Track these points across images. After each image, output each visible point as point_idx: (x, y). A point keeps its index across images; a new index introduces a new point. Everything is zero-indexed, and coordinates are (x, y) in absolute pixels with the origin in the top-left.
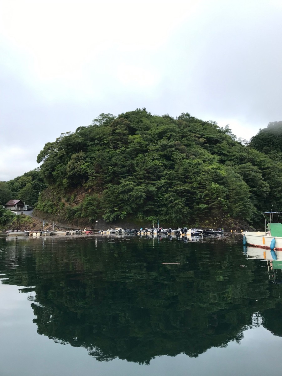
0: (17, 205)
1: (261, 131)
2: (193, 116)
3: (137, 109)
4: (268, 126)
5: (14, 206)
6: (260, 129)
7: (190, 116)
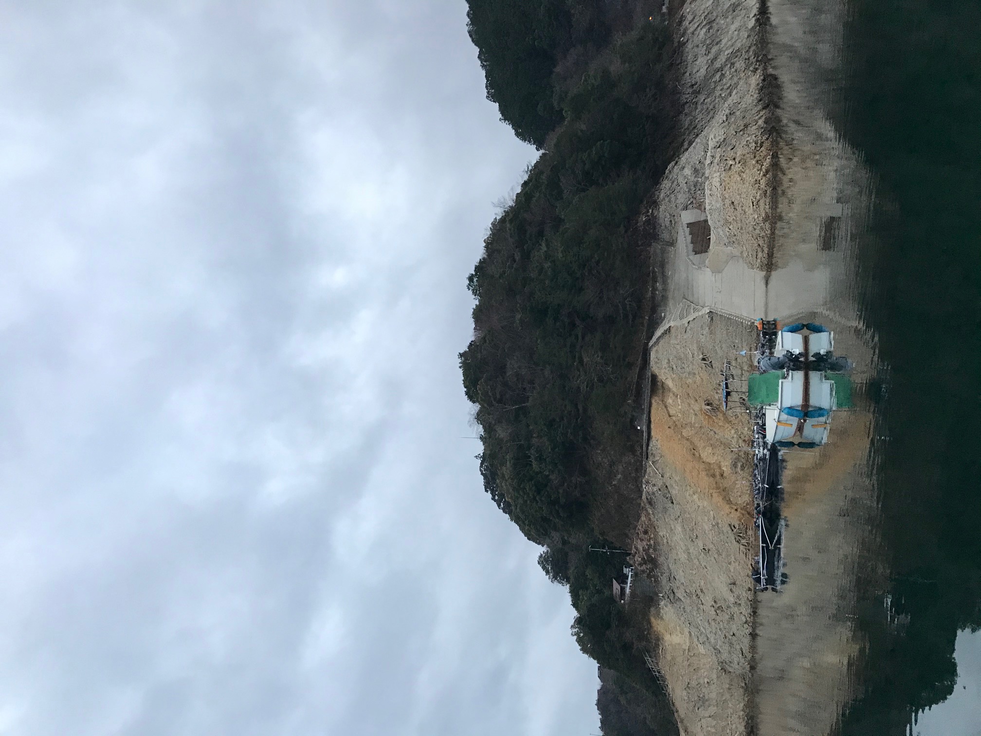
0: (621, 585)
1: (505, 120)
2: (474, 269)
3: (460, 367)
4: (494, 101)
5: (623, 590)
6: (500, 120)
7: (474, 273)
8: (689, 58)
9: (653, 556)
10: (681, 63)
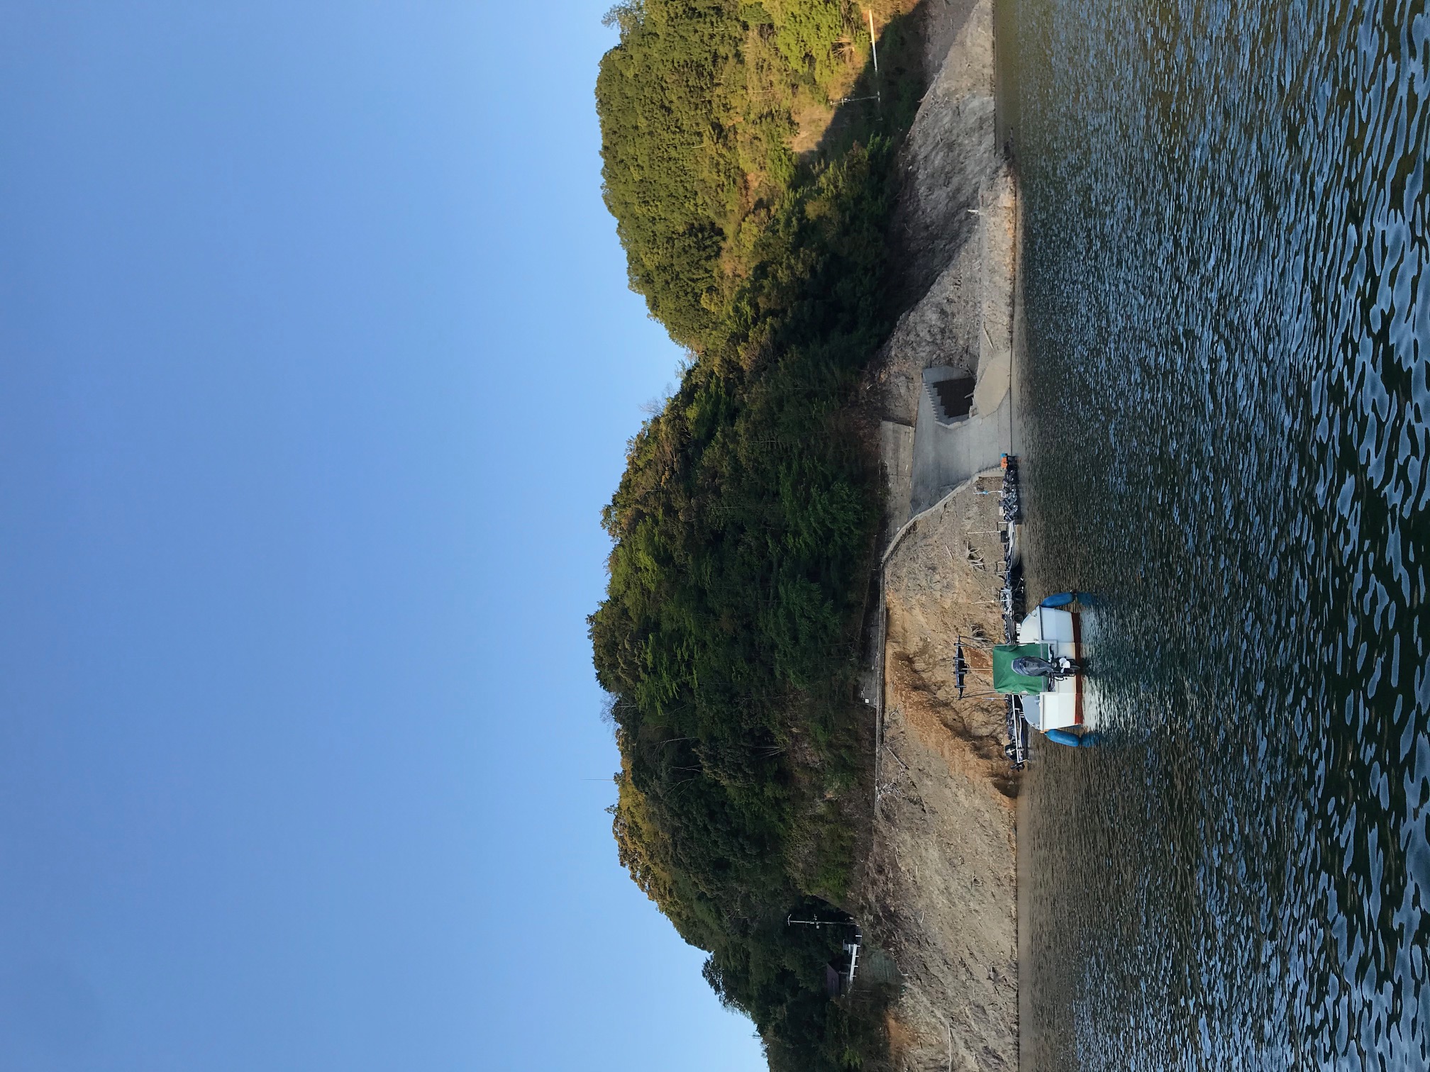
0: (840, 971)
8: (921, 191)
9: (892, 909)
10: (910, 199)
